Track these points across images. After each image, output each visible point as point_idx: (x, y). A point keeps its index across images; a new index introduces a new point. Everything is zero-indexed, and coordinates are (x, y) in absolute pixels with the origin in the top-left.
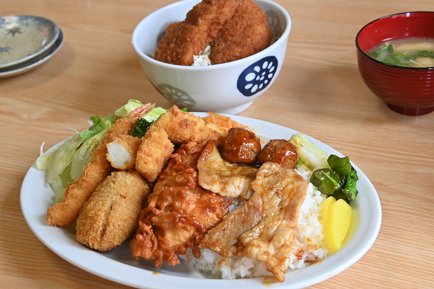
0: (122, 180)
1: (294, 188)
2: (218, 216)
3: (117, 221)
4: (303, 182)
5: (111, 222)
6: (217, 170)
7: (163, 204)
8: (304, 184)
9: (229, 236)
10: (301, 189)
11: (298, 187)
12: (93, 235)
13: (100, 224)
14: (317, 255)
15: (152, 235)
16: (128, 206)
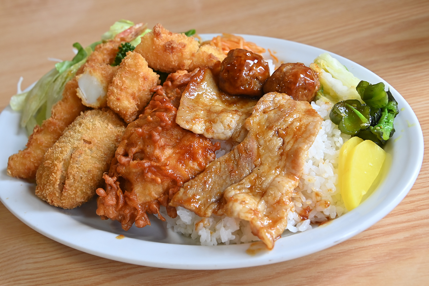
0: (90, 121)
1: (302, 126)
2: (200, 165)
3: (78, 173)
4: (315, 118)
5: (71, 173)
6: (206, 105)
7: (131, 150)
8: (315, 120)
9: (210, 190)
10: (311, 127)
11: (307, 125)
12: (49, 190)
13: (57, 176)
14: (328, 214)
15: (118, 189)
16: (93, 153)
